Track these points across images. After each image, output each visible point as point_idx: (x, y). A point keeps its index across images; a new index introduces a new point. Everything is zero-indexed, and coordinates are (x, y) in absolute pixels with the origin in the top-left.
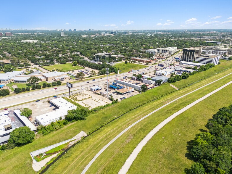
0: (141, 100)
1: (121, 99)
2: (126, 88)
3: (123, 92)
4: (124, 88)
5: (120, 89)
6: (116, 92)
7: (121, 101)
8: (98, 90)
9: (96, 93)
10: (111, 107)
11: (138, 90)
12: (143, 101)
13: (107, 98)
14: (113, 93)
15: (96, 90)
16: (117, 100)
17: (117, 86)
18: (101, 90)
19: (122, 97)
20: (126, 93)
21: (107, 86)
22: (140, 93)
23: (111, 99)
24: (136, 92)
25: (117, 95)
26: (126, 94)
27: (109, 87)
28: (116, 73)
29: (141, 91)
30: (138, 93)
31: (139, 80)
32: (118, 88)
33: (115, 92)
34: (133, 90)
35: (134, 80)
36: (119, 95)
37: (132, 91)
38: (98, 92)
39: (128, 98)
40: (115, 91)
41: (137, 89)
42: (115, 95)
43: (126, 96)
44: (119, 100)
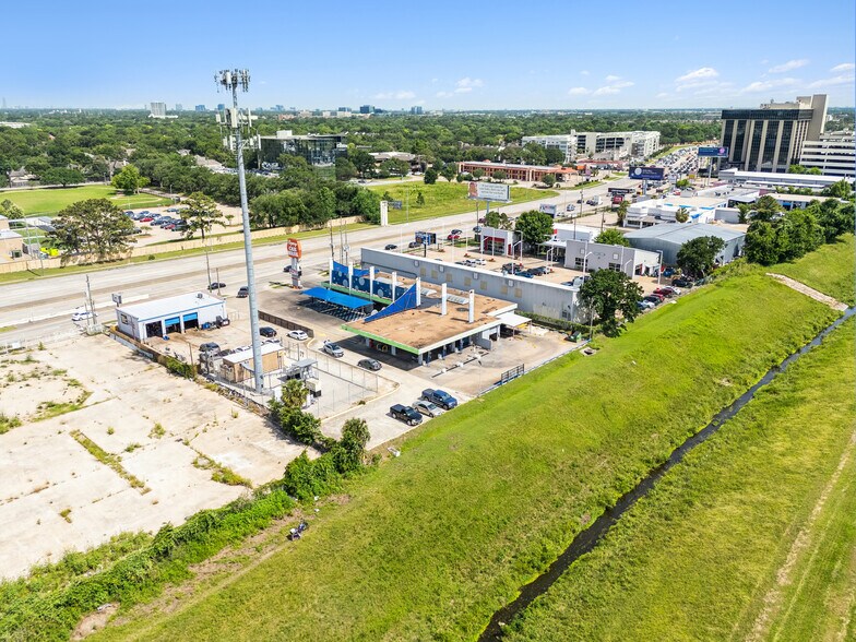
0: (619, 420)
1: (399, 413)
2: (444, 308)
3: (425, 335)
4: (429, 302)
5: (394, 310)
6: (353, 344)
7: (404, 443)
8: (192, 324)
9: (155, 357)
10: (265, 548)
11: (556, 316)
12: (638, 427)
13: (253, 407)
14: (331, 350)
15: (174, 328)
16: (356, 430)
17: (366, 288)
18: (219, 323)
19: (408, 387)
20: (448, 350)
21: (282, 299)
22: (580, 345)
23: (290, 424)
24: (537, 340)
25: (361, 376)
26: (452, 359)
27: (302, 303)
28: (367, 219)
29: (584, 331)
30: (560, 346)
31: (535, 250)
32: (378, 306)
33: (349, 344)
34: (514, 321)
35: (499, 252)
36: (388, 372)
37: (506, 331)
38: (184, 349)
39: (485, 402)
40: (349, 335)
41: (544, 313)
42: (346, 373)
43: (461, 380)
44: (383, 431)
